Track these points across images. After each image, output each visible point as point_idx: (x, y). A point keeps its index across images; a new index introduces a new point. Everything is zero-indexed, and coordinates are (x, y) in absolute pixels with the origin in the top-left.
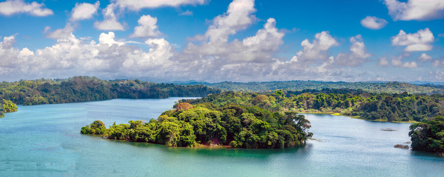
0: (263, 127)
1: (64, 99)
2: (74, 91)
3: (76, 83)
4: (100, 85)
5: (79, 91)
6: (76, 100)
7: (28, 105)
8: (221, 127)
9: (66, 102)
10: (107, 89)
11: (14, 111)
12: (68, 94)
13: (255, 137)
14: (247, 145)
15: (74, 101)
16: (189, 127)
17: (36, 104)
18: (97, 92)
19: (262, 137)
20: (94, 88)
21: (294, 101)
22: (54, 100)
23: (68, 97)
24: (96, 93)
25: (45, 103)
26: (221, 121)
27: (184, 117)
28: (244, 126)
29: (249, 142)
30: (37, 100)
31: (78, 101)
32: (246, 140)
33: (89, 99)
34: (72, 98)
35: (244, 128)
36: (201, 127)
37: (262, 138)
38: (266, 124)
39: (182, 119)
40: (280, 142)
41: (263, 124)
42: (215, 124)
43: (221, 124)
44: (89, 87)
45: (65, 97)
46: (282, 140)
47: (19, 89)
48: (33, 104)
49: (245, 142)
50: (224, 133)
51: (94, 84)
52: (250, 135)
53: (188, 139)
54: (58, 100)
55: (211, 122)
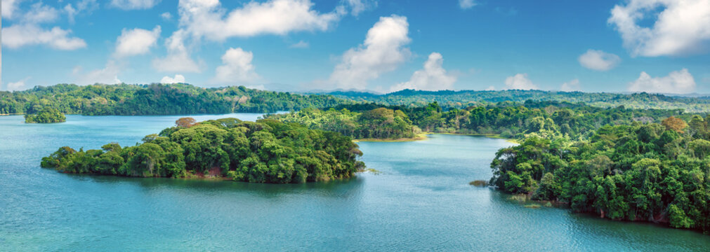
0: (274, 151)
1: (135, 110)
2: (149, 100)
3: (153, 91)
4: (183, 96)
5: (156, 101)
6: (150, 111)
7: (88, 115)
8: (223, 151)
9: (137, 115)
10: (191, 101)
11: (60, 121)
12: (140, 105)
13: (261, 166)
14: (251, 177)
15: (147, 114)
16: (179, 149)
17: (99, 115)
18: (179, 104)
19: (271, 166)
20: (175, 99)
21: (442, 117)
22: (122, 111)
23: (140, 108)
24: (177, 106)
25: (110, 114)
26: (222, 144)
27: (177, 137)
28: (253, 151)
29: (253, 174)
30: (101, 110)
31: (153, 114)
32: (249, 170)
33: (167, 112)
34: (145, 109)
35: (252, 153)
36: (194, 151)
37: (271, 169)
38: (278, 148)
39: (175, 140)
40: (298, 174)
41: (273, 147)
42: (214, 148)
43: (222, 147)
44: (169, 98)
45: (136, 108)
46: (301, 172)
47: (84, 94)
48: (95, 115)
49: (248, 173)
50: (226, 160)
51: (177, 94)
52: (255, 164)
53: (173, 167)
54: (127, 111)
55: (208, 145)
